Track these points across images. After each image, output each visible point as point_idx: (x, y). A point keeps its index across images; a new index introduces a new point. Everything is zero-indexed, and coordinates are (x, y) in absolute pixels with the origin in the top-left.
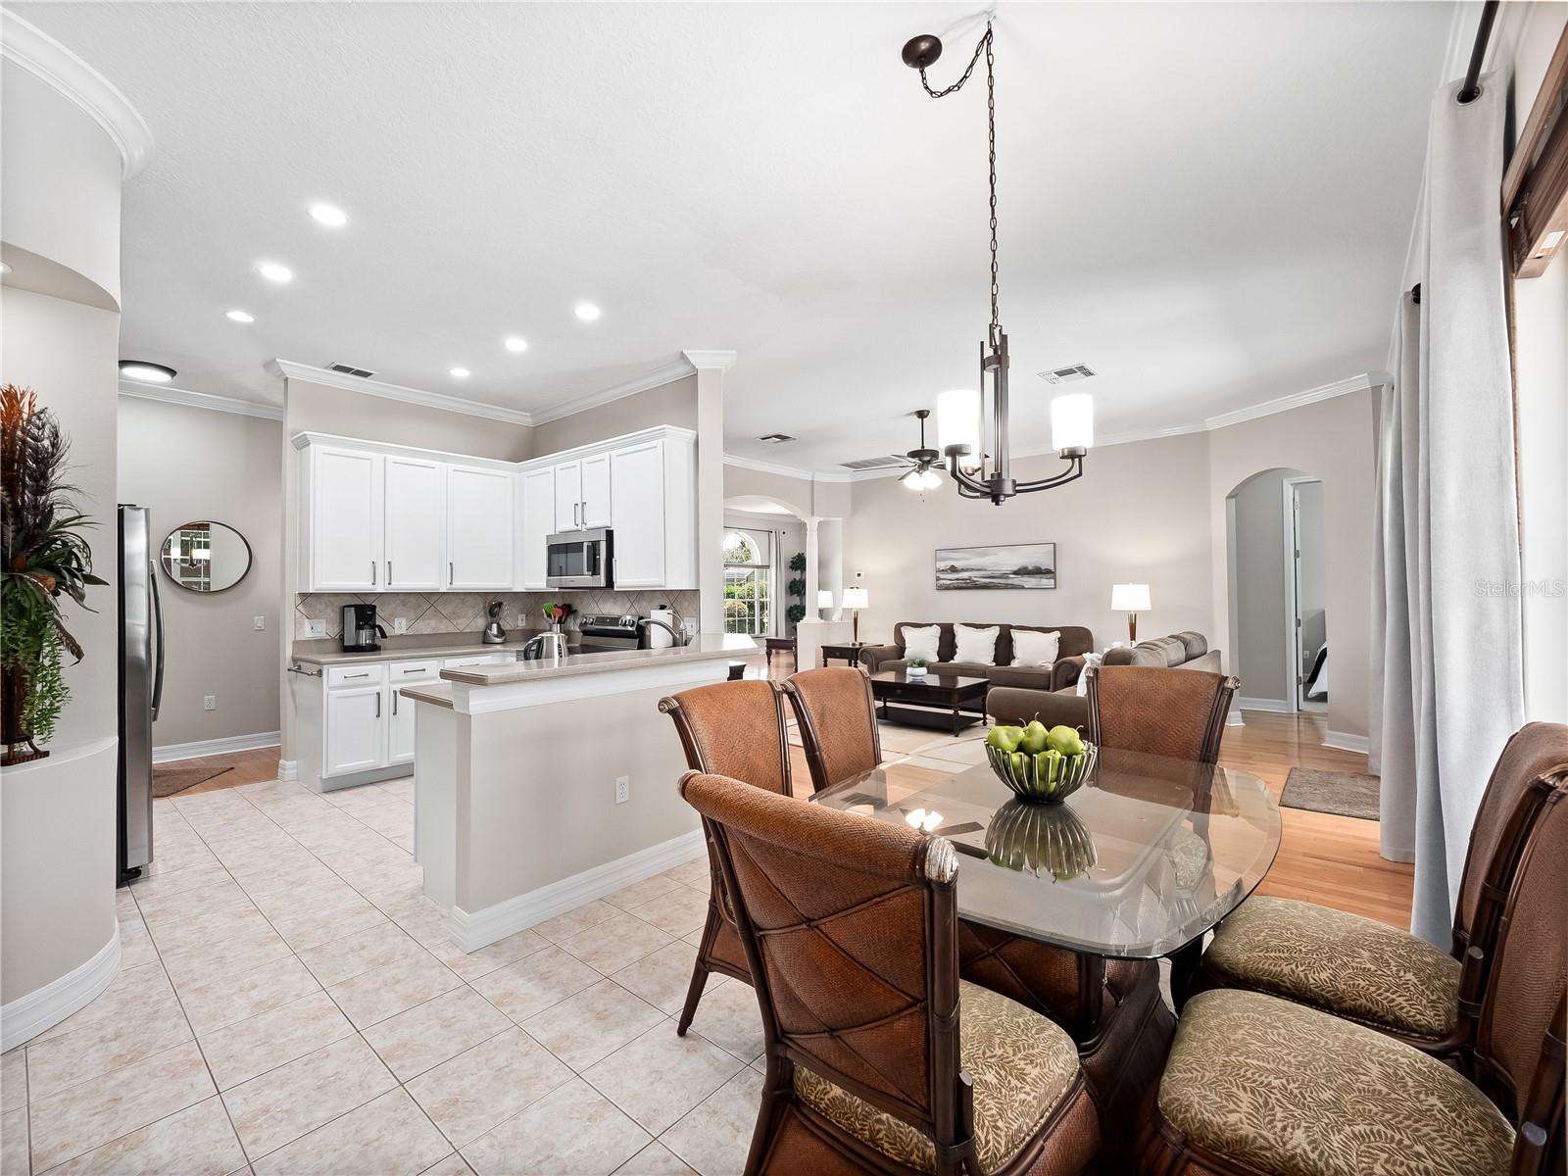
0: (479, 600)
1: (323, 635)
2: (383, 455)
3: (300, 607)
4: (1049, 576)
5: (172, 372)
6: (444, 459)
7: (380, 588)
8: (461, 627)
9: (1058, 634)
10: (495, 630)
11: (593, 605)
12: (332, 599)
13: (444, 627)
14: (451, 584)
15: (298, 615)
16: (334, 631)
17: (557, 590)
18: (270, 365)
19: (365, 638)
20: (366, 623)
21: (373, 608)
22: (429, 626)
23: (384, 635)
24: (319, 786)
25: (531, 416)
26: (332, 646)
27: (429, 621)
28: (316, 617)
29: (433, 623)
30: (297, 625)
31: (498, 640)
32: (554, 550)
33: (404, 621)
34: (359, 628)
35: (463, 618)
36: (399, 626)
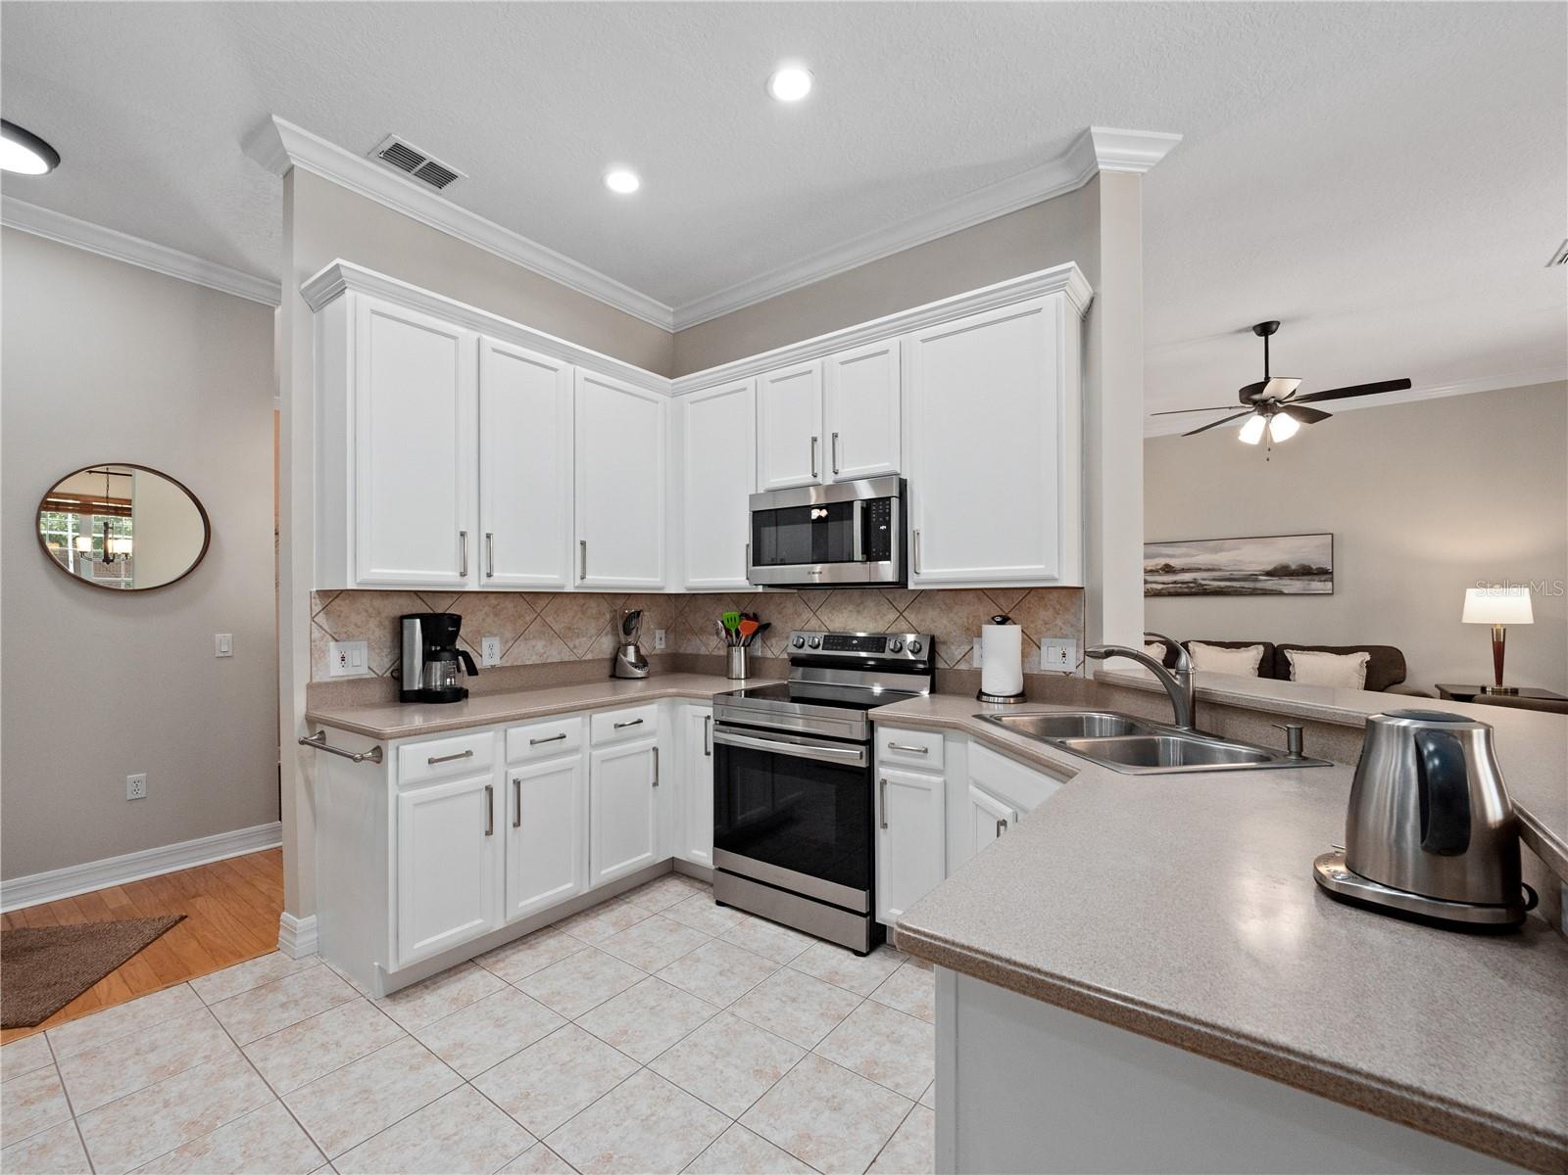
0: (605, 606)
1: (363, 671)
2: (475, 335)
3: (321, 619)
4: (1323, 578)
5: (51, 155)
6: (570, 357)
7: (472, 585)
8: (580, 652)
9: (1367, 657)
10: (631, 656)
11: (807, 614)
12: (378, 603)
13: (556, 653)
14: (583, 578)
15: (316, 634)
16: (383, 664)
17: (760, 589)
18: (258, 137)
19: (440, 676)
20: (443, 649)
21: (456, 620)
22: (535, 651)
23: (472, 670)
24: (379, 988)
25: (674, 313)
26: (378, 692)
27: (533, 642)
28: (349, 637)
29: (540, 645)
30: (316, 653)
31: (639, 673)
32: (762, 519)
33: (496, 642)
34: (429, 657)
35: (584, 637)
36: (489, 653)
